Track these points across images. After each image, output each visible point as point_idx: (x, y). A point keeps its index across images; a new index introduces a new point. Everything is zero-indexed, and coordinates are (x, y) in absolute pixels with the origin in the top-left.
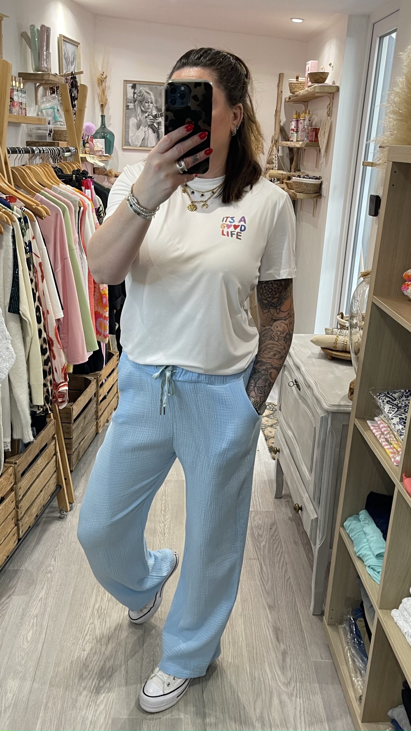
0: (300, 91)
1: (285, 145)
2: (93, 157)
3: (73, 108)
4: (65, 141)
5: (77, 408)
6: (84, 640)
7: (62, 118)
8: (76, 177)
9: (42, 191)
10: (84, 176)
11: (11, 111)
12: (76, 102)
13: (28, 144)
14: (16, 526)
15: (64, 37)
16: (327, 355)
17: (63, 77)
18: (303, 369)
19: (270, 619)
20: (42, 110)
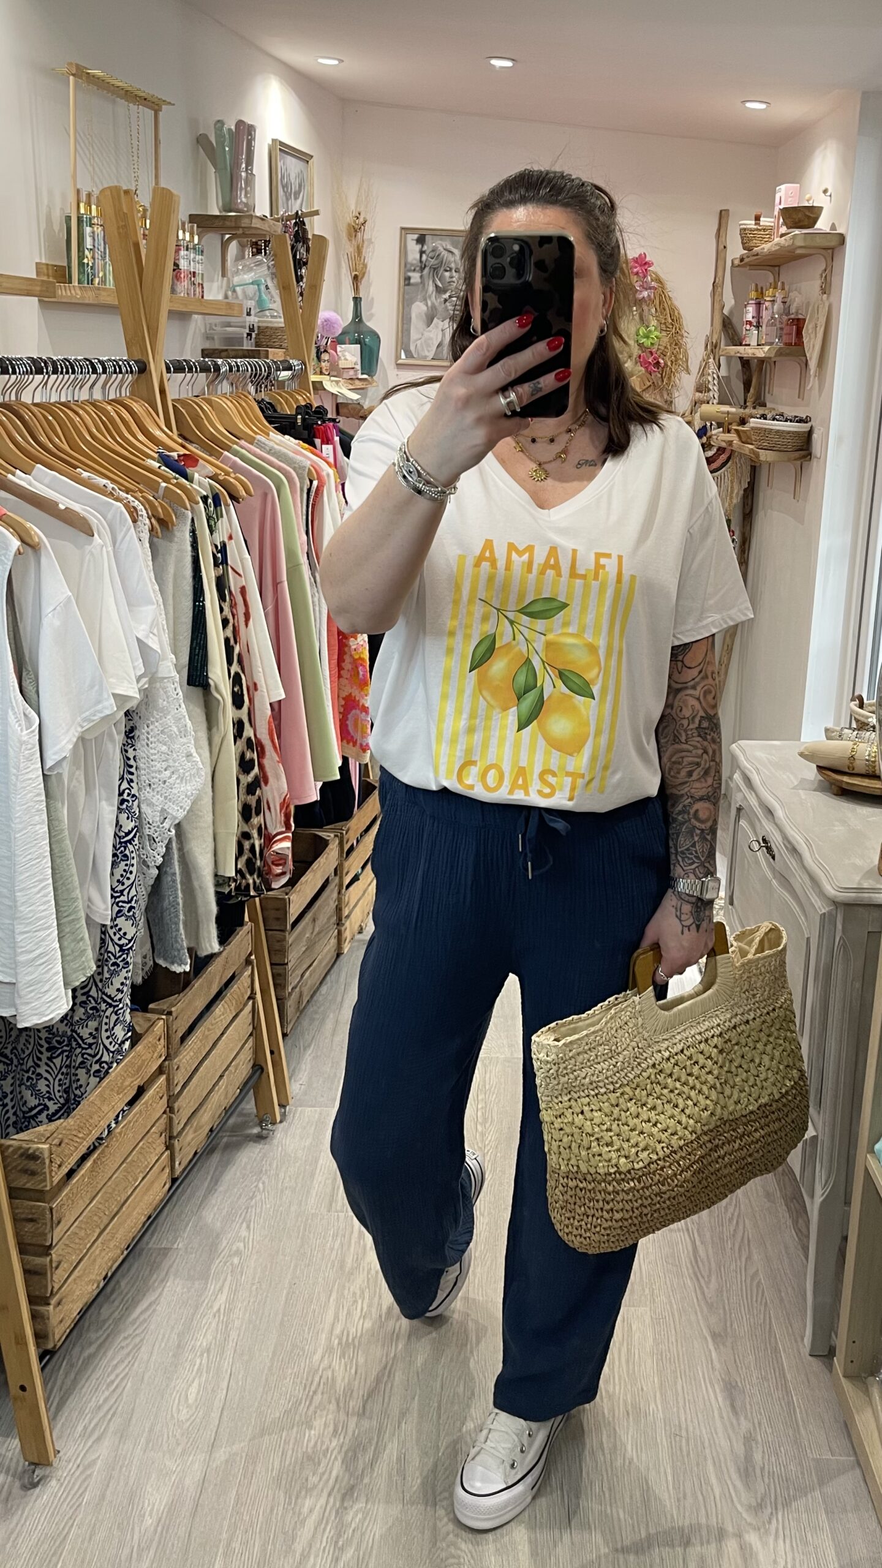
0: (763, 246)
1: (732, 354)
2: (337, 382)
3: (298, 282)
4: (280, 347)
5: (297, 901)
6: (310, 1403)
7: (275, 302)
8: (303, 419)
9: (235, 446)
10: (319, 418)
11: (173, 291)
12: (303, 271)
13: (205, 353)
14: (166, 1149)
15: (282, 144)
16: (831, 784)
17: (278, 221)
18: (780, 813)
19: (716, 1363)
20: (234, 286)
